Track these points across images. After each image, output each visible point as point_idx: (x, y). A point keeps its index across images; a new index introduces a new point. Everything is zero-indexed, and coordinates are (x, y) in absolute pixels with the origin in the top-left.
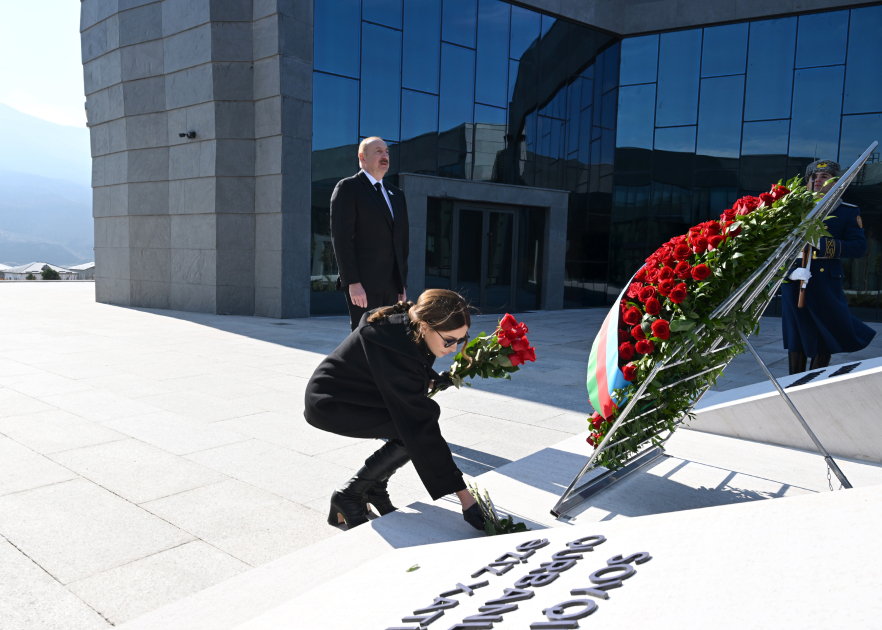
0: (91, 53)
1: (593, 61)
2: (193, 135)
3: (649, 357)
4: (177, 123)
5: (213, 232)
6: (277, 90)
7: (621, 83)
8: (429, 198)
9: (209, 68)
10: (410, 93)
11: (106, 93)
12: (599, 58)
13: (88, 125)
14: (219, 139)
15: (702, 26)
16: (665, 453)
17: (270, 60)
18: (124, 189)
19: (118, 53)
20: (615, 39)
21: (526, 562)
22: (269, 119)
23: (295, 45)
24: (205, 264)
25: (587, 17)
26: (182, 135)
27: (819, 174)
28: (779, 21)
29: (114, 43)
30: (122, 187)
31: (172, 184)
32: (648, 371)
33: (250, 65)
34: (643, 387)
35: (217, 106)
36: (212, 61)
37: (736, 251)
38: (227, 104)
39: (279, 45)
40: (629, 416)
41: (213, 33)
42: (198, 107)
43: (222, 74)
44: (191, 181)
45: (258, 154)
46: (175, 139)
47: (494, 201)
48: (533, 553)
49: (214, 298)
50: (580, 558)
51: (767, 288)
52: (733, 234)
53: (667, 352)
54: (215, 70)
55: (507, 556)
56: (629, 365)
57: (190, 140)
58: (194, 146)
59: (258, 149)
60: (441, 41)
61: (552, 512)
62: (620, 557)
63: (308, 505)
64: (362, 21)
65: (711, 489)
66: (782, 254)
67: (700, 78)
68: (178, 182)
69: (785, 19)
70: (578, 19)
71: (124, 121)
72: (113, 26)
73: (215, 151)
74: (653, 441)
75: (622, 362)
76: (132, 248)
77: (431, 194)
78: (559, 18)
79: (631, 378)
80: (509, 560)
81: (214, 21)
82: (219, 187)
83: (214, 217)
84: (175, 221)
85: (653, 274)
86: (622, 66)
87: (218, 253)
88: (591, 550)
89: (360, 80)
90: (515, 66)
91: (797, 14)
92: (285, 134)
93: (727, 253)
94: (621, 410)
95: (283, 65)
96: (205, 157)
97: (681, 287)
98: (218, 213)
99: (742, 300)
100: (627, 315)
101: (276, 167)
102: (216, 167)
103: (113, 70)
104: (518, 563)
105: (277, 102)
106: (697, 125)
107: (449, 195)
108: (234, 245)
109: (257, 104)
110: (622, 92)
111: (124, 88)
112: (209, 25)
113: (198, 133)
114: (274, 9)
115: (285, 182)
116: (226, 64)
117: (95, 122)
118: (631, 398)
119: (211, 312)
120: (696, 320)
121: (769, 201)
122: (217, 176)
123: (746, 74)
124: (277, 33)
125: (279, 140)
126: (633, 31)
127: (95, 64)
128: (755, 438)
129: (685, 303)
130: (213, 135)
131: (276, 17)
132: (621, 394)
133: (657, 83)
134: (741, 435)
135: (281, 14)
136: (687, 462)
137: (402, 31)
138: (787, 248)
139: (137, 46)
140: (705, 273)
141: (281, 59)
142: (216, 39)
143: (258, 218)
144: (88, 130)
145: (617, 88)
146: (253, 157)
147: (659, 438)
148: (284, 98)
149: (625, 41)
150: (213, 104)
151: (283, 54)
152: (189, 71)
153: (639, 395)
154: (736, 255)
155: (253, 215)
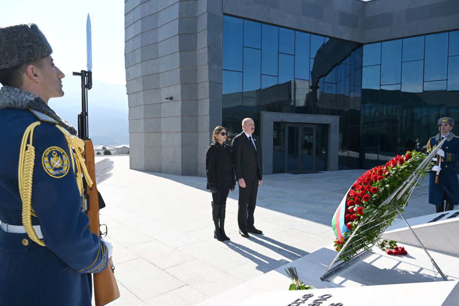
0: (129, 64)
1: (350, 55)
2: (171, 98)
3: (356, 221)
4: (165, 93)
5: (180, 140)
6: (207, 79)
7: (363, 65)
8: (274, 122)
9: (178, 70)
10: (265, 76)
11: (135, 81)
12: (353, 54)
13: (127, 93)
14: (182, 100)
15: (402, 38)
16: (373, 252)
17: (204, 66)
18: (142, 121)
19: (140, 64)
20: (360, 46)
21: (304, 303)
22: (204, 91)
23: (216, 59)
24: (176, 154)
25: (346, 37)
26: (167, 99)
27: (443, 124)
28: (439, 35)
29: (139, 60)
30: (141, 120)
31: (162, 119)
32: (356, 226)
33: (196, 68)
34: (354, 233)
35: (182, 86)
36: (180, 67)
37: (388, 183)
38: (186, 85)
39: (208, 60)
40: (349, 243)
41: (180, 56)
42: (173, 87)
43: (183, 72)
44: (170, 118)
45: (199, 106)
46: (164, 100)
47: (304, 122)
48: (307, 299)
49: (180, 168)
50: (322, 303)
51: (408, 190)
52: (387, 176)
53: (363, 220)
54: (181, 71)
55: (298, 300)
56: (349, 223)
57: (170, 101)
58: (171, 103)
59: (199, 104)
60: (279, 53)
61: (321, 279)
62: (333, 304)
63: (227, 271)
64: (244, 47)
65: (389, 269)
66: (410, 180)
67: (402, 62)
68: (165, 118)
69: (443, 34)
70: (342, 38)
71: (142, 92)
72: (138, 53)
73: (181, 105)
74: (365, 248)
75: (346, 223)
76: (145, 146)
77: (275, 121)
78: (331, 38)
79: (350, 228)
80: (299, 301)
81: (180, 51)
82: (182, 121)
83: (180, 133)
84: (164, 135)
85: (358, 187)
86: (364, 57)
87: (182, 149)
88: (326, 300)
89: (243, 72)
90: (312, 61)
91: (449, 31)
92: (211, 97)
93: (384, 183)
94: (346, 240)
95: (210, 68)
96: (176, 108)
97: (367, 195)
98: (182, 132)
99: (396, 196)
100: (348, 203)
101: (207, 112)
102: (181, 112)
103: (138, 71)
104: (301, 303)
105: (207, 84)
106: (401, 84)
107: (283, 120)
108: (188, 145)
109: (199, 85)
110: (364, 69)
111: (143, 78)
112: (179, 52)
113: (173, 98)
114: (206, 45)
115: (210, 118)
116: (186, 68)
117: (130, 93)
118: (349, 237)
119: (179, 175)
120: (374, 207)
121: (402, 162)
122: (182, 116)
123: (424, 59)
124: (207, 55)
125: (208, 100)
126: (368, 42)
127: (130, 68)
128: (414, 244)
129: (369, 200)
130: (180, 99)
131: (207, 48)
132: (346, 235)
133: (381, 65)
134: (408, 243)
135: (209, 47)
136: (381, 256)
137: (261, 50)
138: (412, 177)
139: (149, 61)
140: (375, 190)
141: (209, 66)
142: (181, 58)
143: (199, 134)
144: (127, 95)
145: (361, 67)
146: (197, 108)
147: (367, 247)
148: (210, 82)
149: (364, 46)
150: (180, 85)
151: (210, 64)
152: (170, 71)
153: (353, 235)
154: (387, 186)
155: (197, 132)
